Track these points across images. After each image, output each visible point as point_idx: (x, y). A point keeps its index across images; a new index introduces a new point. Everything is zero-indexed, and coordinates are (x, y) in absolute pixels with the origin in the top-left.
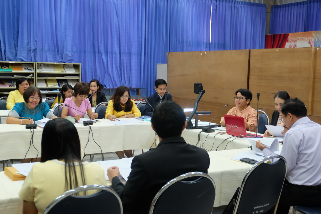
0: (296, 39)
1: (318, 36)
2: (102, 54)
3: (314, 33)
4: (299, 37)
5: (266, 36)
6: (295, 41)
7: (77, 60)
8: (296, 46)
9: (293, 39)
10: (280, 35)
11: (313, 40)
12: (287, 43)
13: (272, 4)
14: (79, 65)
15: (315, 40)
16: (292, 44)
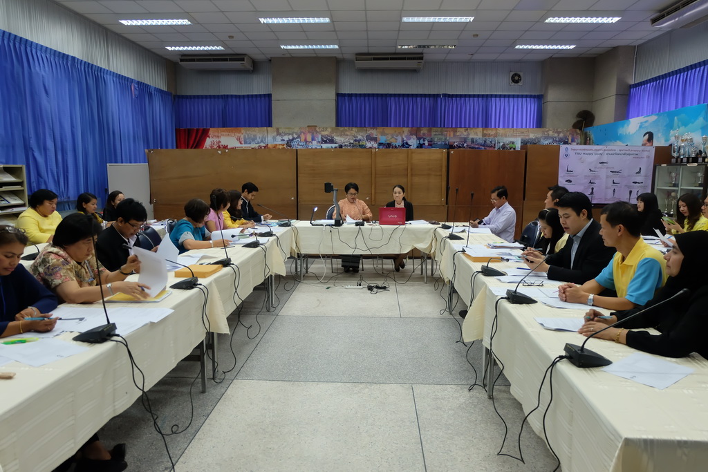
0: (220, 135)
1: (248, 132)
2: (33, 151)
3: (243, 130)
4: (224, 133)
5: (176, 130)
6: (218, 137)
7: (4, 161)
8: (220, 142)
9: (216, 134)
10: (197, 130)
11: (242, 137)
12: (208, 138)
13: (173, 93)
14: (21, 168)
15: (245, 136)
16: (215, 140)
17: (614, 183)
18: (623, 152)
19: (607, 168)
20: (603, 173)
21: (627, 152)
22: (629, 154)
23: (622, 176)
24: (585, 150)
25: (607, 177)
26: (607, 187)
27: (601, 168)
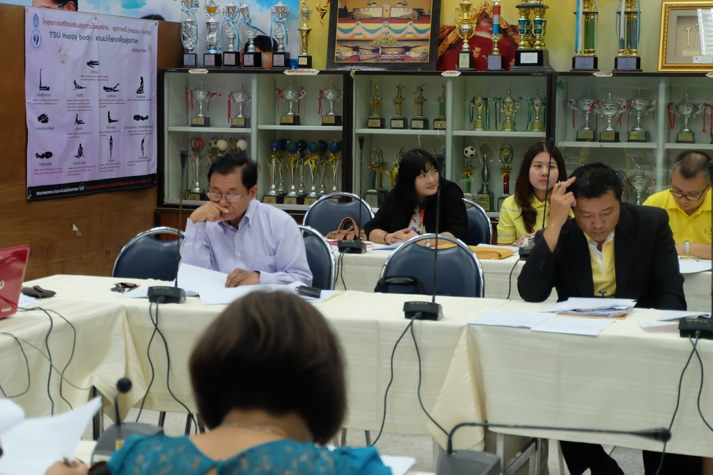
17: (110, 121)
18: (117, 35)
19: (100, 79)
20: (94, 92)
21: (125, 35)
22: (127, 41)
23: (120, 102)
24: (64, 24)
25: (102, 104)
26: (101, 134)
27: (90, 79)
